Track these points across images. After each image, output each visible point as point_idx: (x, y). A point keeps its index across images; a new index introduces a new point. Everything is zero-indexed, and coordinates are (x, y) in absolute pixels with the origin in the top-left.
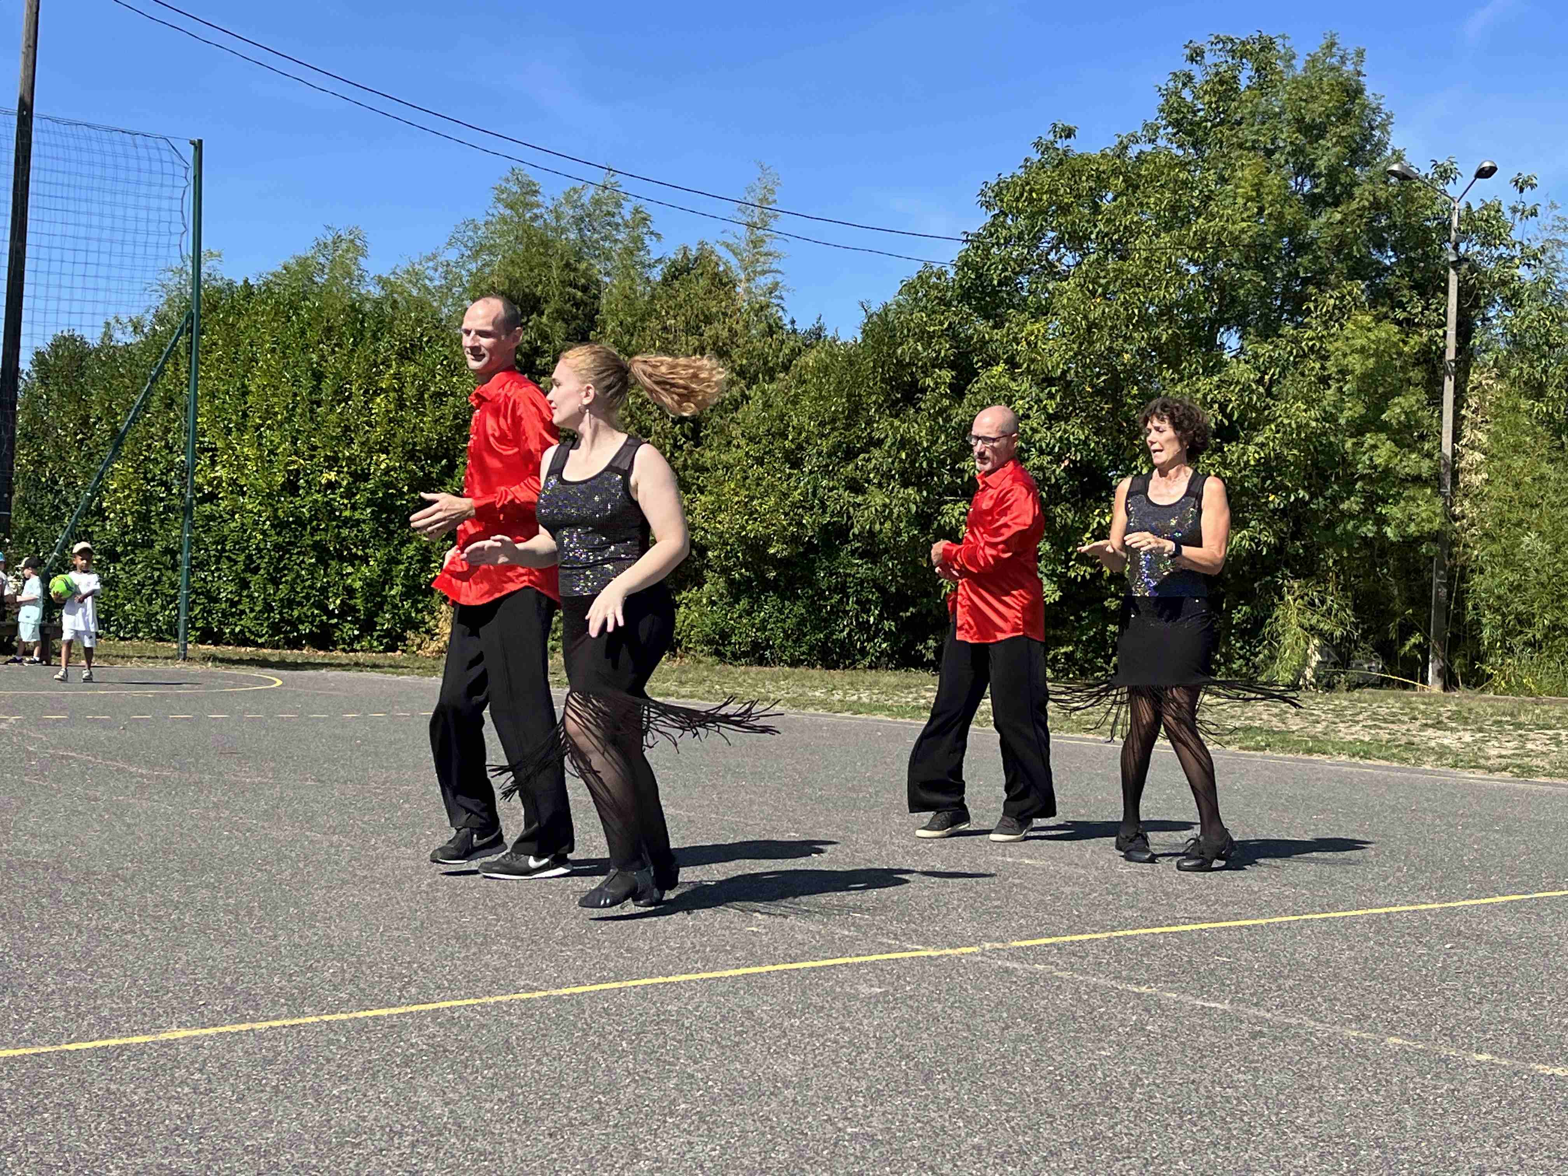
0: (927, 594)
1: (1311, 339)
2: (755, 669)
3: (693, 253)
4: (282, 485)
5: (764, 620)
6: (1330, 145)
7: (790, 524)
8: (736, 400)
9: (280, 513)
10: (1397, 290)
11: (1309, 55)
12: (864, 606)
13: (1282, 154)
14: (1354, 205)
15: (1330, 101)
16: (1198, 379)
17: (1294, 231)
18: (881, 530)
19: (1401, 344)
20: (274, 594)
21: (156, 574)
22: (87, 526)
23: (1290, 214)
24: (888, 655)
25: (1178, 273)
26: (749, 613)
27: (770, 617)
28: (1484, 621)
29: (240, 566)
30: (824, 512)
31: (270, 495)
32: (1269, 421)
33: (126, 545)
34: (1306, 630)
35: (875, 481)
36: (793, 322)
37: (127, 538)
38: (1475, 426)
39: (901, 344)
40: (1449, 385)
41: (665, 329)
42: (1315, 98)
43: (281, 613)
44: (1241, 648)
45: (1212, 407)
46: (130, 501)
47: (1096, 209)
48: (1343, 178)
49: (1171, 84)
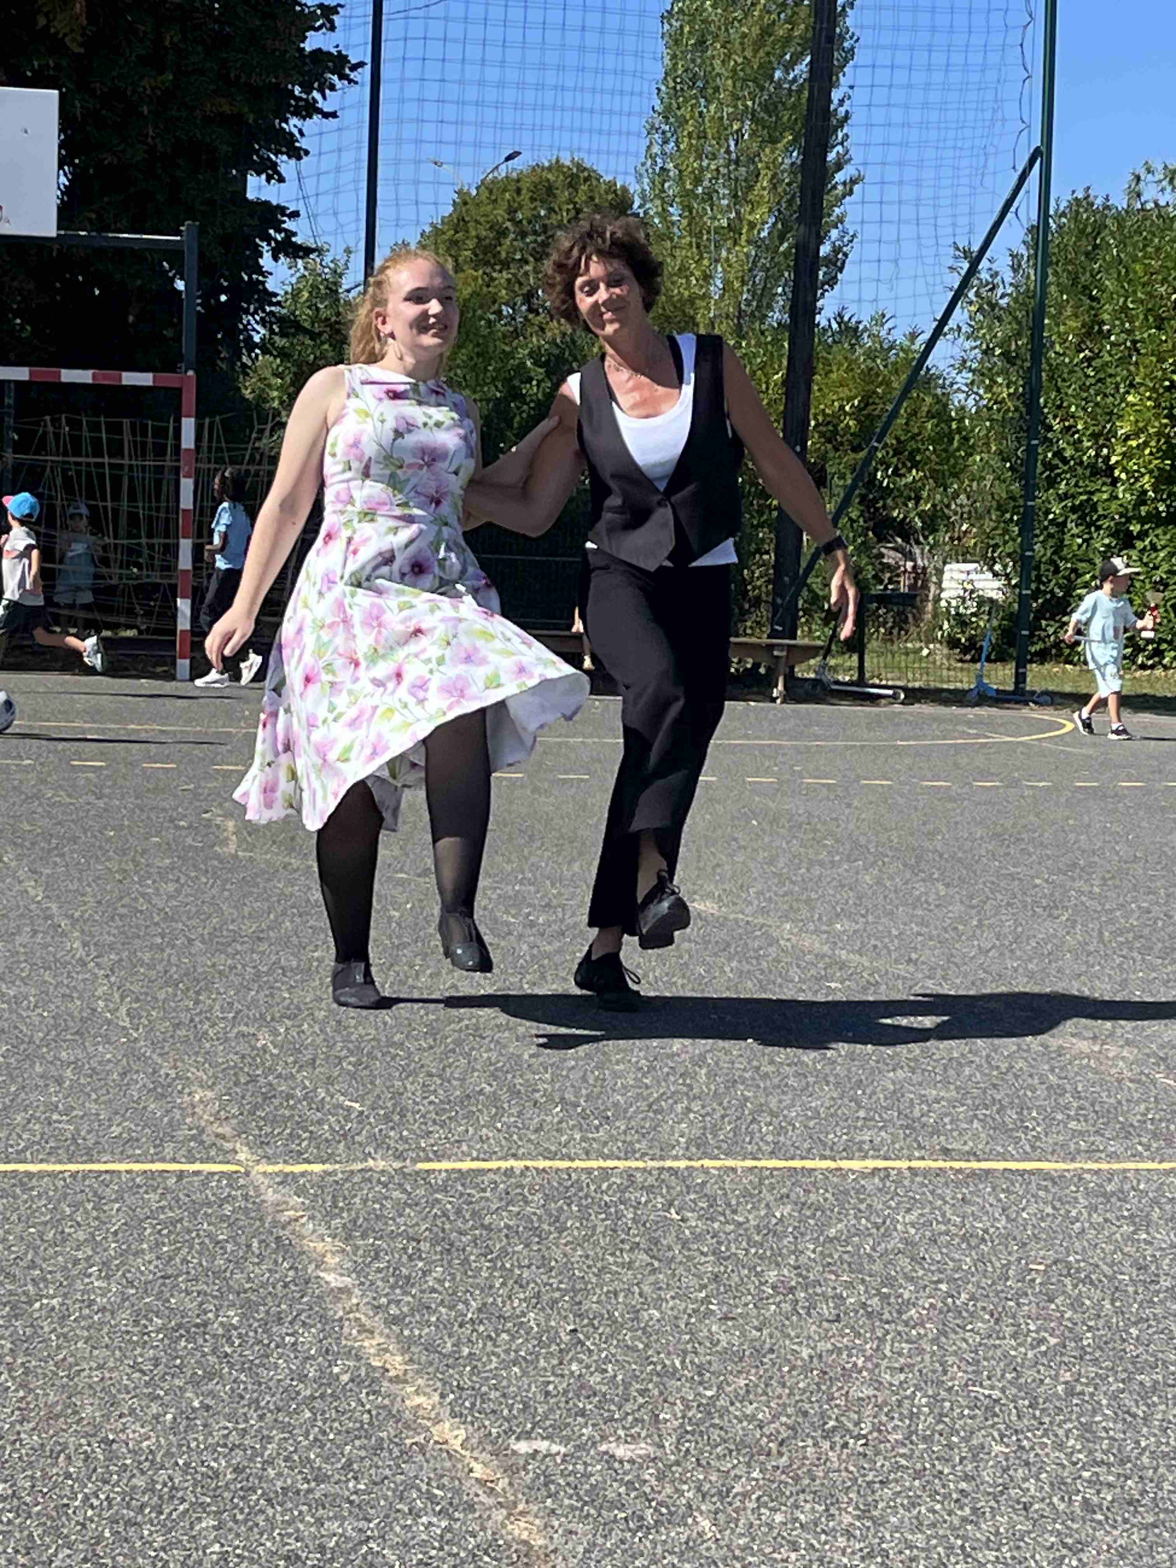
22: (1092, 493)
33: (1142, 521)
37: (1143, 510)
46: (1147, 451)
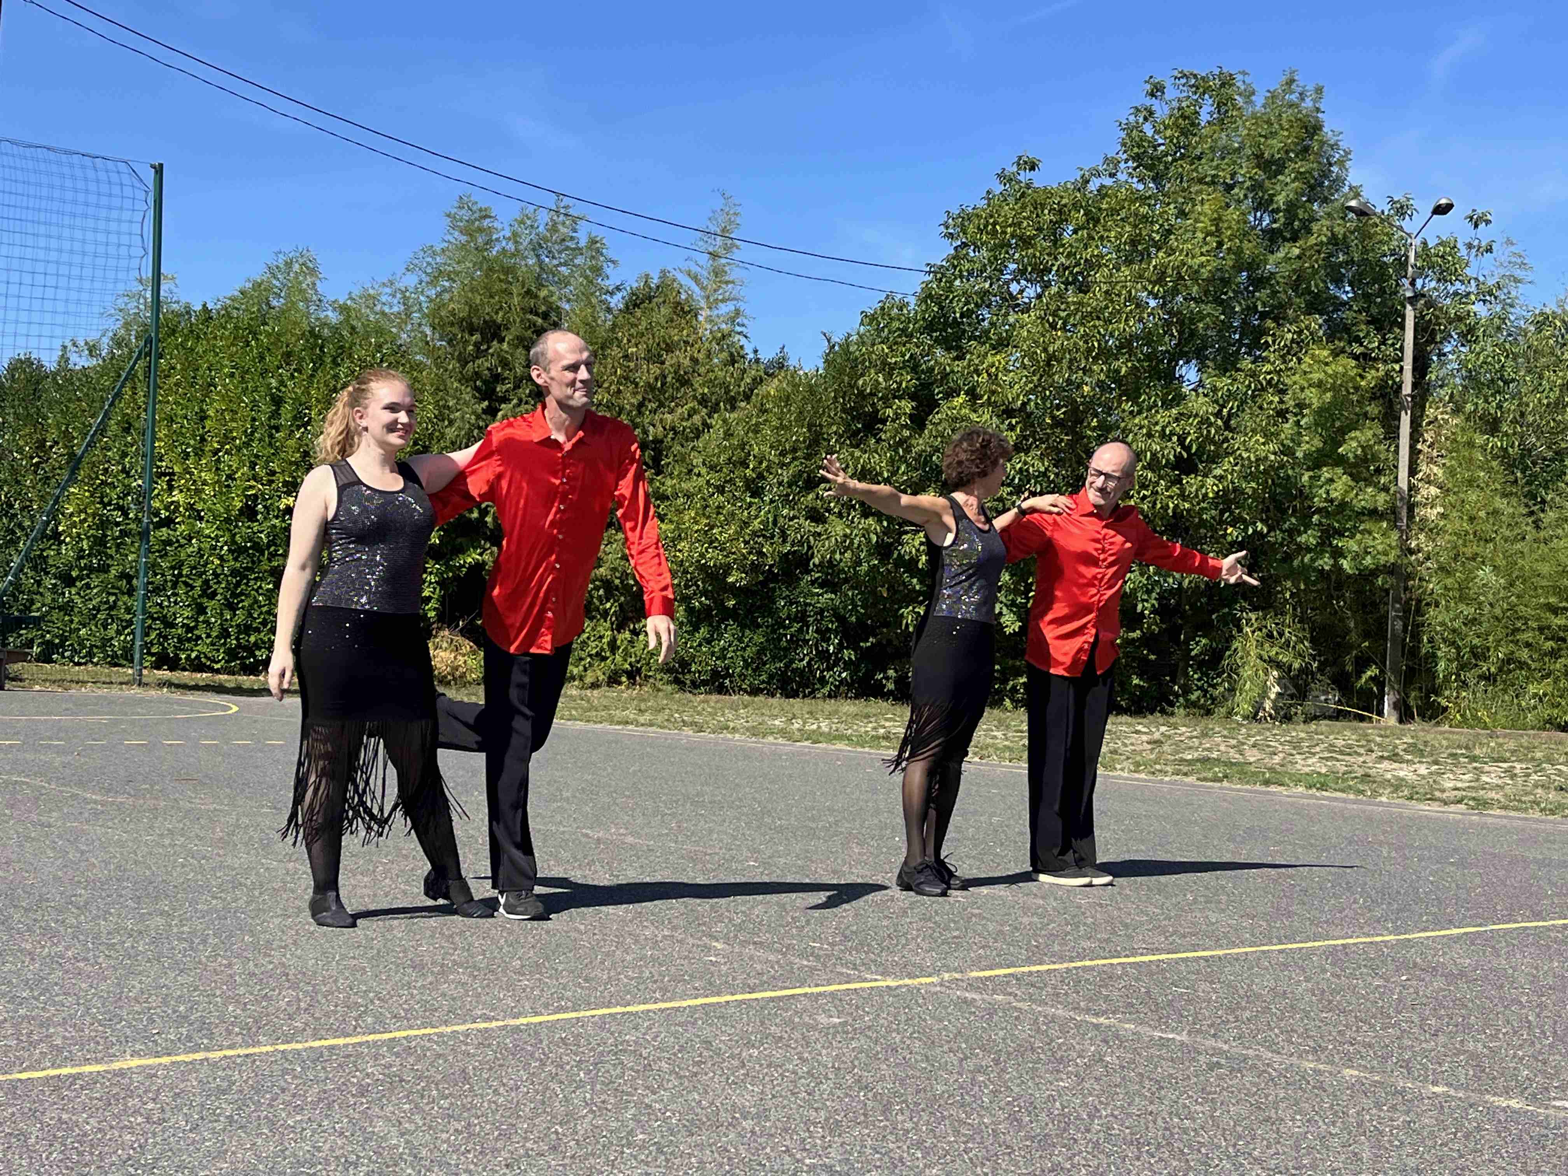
0: (886, 625)
1: (1269, 373)
2: (714, 697)
3: (655, 281)
4: (240, 510)
5: (724, 649)
6: (1288, 180)
7: (750, 553)
8: (697, 429)
9: (238, 538)
10: (1354, 325)
11: (1269, 91)
12: (824, 635)
13: (1241, 188)
14: (1312, 240)
15: (1288, 137)
16: (1157, 412)
17: (1252, 266)
18: (841, 560)
19: (1358, 379)
20: (231, 619)
21: (112, 599)
22: (43, 550)
23: (1249, 249)
24: (848, 684)
25: (1138, 306)
26: (709, 642)
27: (730, 646)
28: (1439, 654)
29: (197, 591)
30: (784, 541)
31: (227, 520)
32: (1228, 454)
33: (81, 569)
34: (1265, 661)
35: (836, 510)
36: (756, 351)
37: (83, 563)
38: (1431, 460)
39: (862, 375)
40: (1405, 420)
41: (626, 357)
42: (1273, 134)
43: (237, 639)
44: (1199, 680)
45: (1170, 440)
46: (86, 525)
47: (1056, 242)
48: (1301, 213)
49: (1132, 118)
